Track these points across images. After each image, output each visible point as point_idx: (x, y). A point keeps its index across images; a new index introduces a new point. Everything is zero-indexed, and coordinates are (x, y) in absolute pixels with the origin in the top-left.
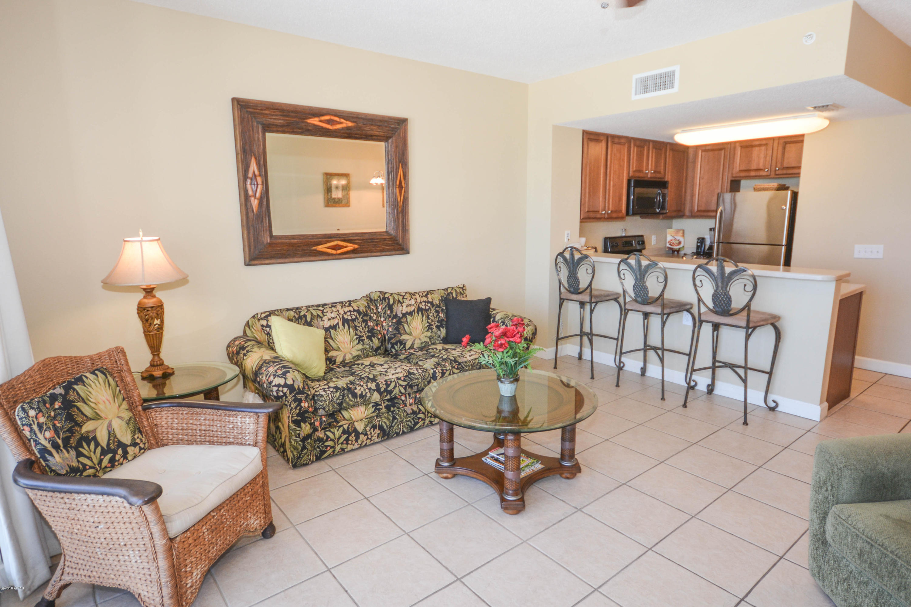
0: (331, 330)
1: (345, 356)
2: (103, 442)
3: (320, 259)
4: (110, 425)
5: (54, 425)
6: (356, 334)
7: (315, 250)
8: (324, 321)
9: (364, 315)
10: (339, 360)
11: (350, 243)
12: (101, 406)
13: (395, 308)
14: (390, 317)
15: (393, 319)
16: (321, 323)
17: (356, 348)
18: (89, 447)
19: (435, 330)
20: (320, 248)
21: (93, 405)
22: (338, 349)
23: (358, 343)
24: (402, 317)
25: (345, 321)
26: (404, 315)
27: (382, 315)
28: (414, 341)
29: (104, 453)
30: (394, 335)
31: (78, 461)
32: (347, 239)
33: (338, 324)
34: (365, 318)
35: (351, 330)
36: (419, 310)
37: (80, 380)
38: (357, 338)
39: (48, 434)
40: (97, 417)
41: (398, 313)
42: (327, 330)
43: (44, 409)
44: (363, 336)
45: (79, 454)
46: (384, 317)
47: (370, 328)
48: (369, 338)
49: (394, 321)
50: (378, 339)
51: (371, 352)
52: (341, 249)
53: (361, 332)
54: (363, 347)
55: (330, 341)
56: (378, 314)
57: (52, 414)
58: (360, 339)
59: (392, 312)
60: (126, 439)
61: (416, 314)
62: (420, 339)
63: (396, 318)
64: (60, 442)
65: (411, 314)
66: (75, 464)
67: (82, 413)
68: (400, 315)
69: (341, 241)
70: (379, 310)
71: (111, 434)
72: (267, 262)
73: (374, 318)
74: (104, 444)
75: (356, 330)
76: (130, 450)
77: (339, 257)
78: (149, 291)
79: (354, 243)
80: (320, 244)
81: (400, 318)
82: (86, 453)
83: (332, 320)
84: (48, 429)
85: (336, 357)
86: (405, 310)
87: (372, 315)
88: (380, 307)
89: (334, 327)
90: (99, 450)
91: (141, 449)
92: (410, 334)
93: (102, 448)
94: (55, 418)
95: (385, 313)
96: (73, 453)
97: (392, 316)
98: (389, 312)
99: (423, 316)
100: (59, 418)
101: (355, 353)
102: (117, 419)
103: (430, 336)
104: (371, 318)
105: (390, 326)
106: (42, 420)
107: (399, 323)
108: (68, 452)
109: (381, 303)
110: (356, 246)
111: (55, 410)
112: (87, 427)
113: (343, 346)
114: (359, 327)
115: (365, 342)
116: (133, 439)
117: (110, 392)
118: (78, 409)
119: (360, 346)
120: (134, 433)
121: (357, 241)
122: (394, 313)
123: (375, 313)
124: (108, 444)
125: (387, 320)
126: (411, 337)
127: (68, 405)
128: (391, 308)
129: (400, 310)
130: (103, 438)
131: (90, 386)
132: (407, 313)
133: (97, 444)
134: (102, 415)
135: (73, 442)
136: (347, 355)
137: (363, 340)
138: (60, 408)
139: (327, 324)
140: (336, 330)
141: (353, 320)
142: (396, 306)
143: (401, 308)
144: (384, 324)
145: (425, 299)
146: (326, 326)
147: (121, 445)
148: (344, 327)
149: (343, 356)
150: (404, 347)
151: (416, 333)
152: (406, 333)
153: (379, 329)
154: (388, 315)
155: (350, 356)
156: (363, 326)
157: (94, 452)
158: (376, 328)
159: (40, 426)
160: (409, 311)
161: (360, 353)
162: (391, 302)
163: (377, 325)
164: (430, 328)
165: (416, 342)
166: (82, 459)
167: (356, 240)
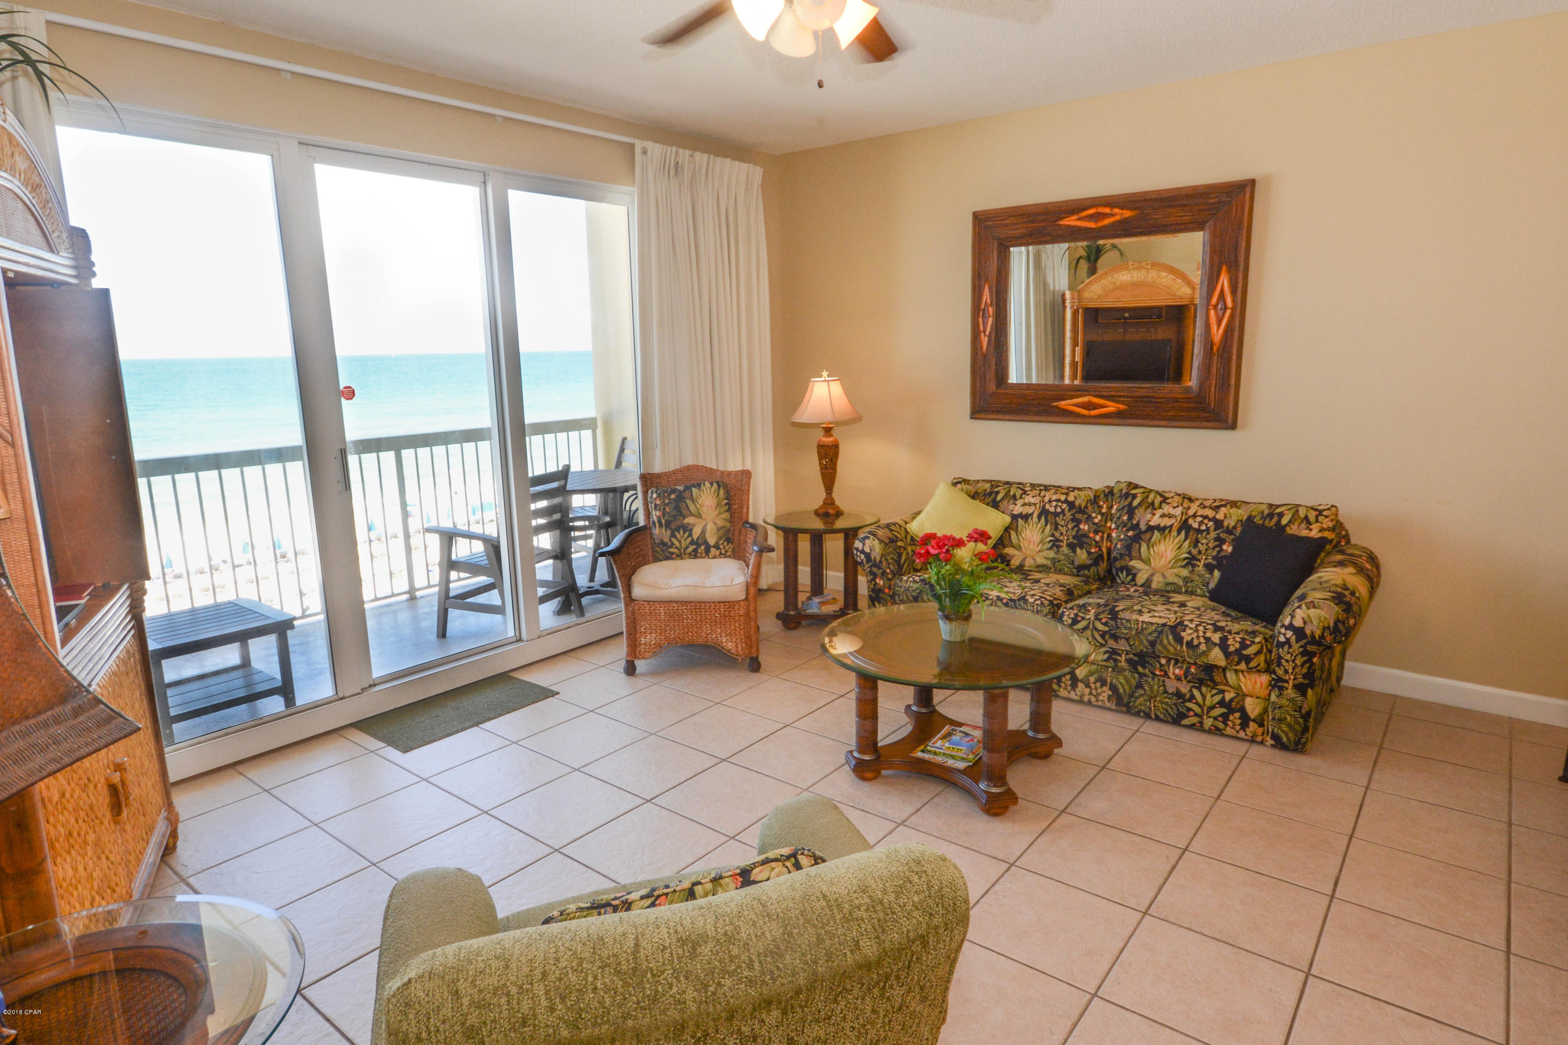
0: (1019, 519)
1: (1024, 559)
2: (695, 536)
3: (1063, 420)
4: (706, 525)
5: (664, 509)
6: (1053, 535)
7: (1057, 407)
8: (1016, 505)
9: (1078, 512)
10: (1015, 562)
11: (1112, 401)
12: (704, 509)
13: (1139, 513)
14: (1125, 525)
15: (1129, 530)
16: (1011, 507)
17: (1044, 554)
18: (684, 534)
19: (1200, 568)
20: (1063, 404)
21: (698, 505)
22: (1019, 548)
23: (1050, 549)
24: (1146, 532)
25: (1044, 512)
26: (1151, 529)
27: (1115, 519)
28: (1153, 575)
29: (692, 543)
30: (1122, 555)
31: (670, 540)
32: (1106, 394)
33: (1032, 514)
34: (1078, 516)
35: (1048, 527)
36: (1185, 526)
37: (698, 486)
38: (1050, 541)
39: (658, 513)
40: (699, 516)
41: (1141, 524)
42: (1014, 517)
43: (662, 495)
44: (1062, 541)
45: (673, 535)
46: (1116, 523)
47: (1081, 532)
48: (1072, 547)
49: (1130, 533)
50: (1089, 553)
51: (1068, 568)
52: (1096, 409)
53: (1062, 534)
54: (1055, 556)
55: (1013, 534)
56: (1107, 517)
57: (667, 501)
58: (1055, 544)
59: (1131, 518)
60: (712, 541)
61: (1174, 533)
62: (1164, 577)
63: (1134, 530)
64: (663, 521)
65: (1162, 529)
66: (666, 540)
67: (688, 508)
68: (1143, 527)
69: (1096, 396)
70: (1113, 511)
71: (703, 532)
72: (992, 416)
73: (1096, 521)
74: (695, 537)
75: (1056, 529)
76: (713, 550)
77: (1091, 420)
78: (828, 431)
79: (1117, 402)
80: (1062, 398)
81: (1141, 532)
82: (678, 536)
83: (1027, 507)
84: (659, 510)
85: (1013, 556)
86: (1156, 520)
87: (1094, 515)
88: (1115, 507)
89: (1026, 517)
90: (689, 540)
91: (721, 554)
92: (1147, 562)
93: (693, 539)
94: (667, 504)
95: (1119, 518)
96: (669, 532)
97: (1129, 525)
98: (1125, 518)
99: (1185, 540)
100: (670, 506)
101: (1040, 560)
102: (712, 524)
103: (1186, 578)
104: (1089, 518)
105: (1121, 540)
106: (658, 502)
107: (1137, 539)
108: (666, 530)
109: (1118, 500)
110: (1122, 407)
111: (670, 499)
112: (689, 520)
113: (1026, 545)
114: (1062, 526)
115: (1061, 549)
116: (717, 543)
117: (715, 501)
118: (686, 505)
119: (1052, 554)
120: (720, 539)
121: (1122, 399)
122: (1135, 522)
123: (1102, 514)
124: (698, 539)
125: (1120, 528)
126: (1147, 567)
127: (681, 498)
128: (1131, 511)
129: (1145, 518)
130: (696, 533)
131: (703, 491)
132: (1158, 528)
133: (690, 535)
134: (703, 515)
135: (673, 525)
136: (1027, 559)
137: (1058, 547)
138: (673, 499)
139: (1018, 509)
140: (1026, 521)
141: (1056, 514)
142: (1141, 510)
143: (1149, 516)
144: (1114, 535)
145: (1209, 513)
146: (1015, 512)
147: (706, 543)
148: (1039, 520)
149: (1021, 558)
150: (1133, 579)
151: (1157, 563)
152: (1140, 559)
153: (1098, 538)
154: (1123, 522)
155: (1032, 561)
156: (1070, 526)
157: (685, 540)
158: (1091, 535)
159: (656, 506)
160: (1162, 525)
161: (1049, 563)
162: (1135, 503)
163: (1096, 532)
164: (1191, 561)
165: (1155, 579)
166: (673, 540)
167: (1120, 396)
